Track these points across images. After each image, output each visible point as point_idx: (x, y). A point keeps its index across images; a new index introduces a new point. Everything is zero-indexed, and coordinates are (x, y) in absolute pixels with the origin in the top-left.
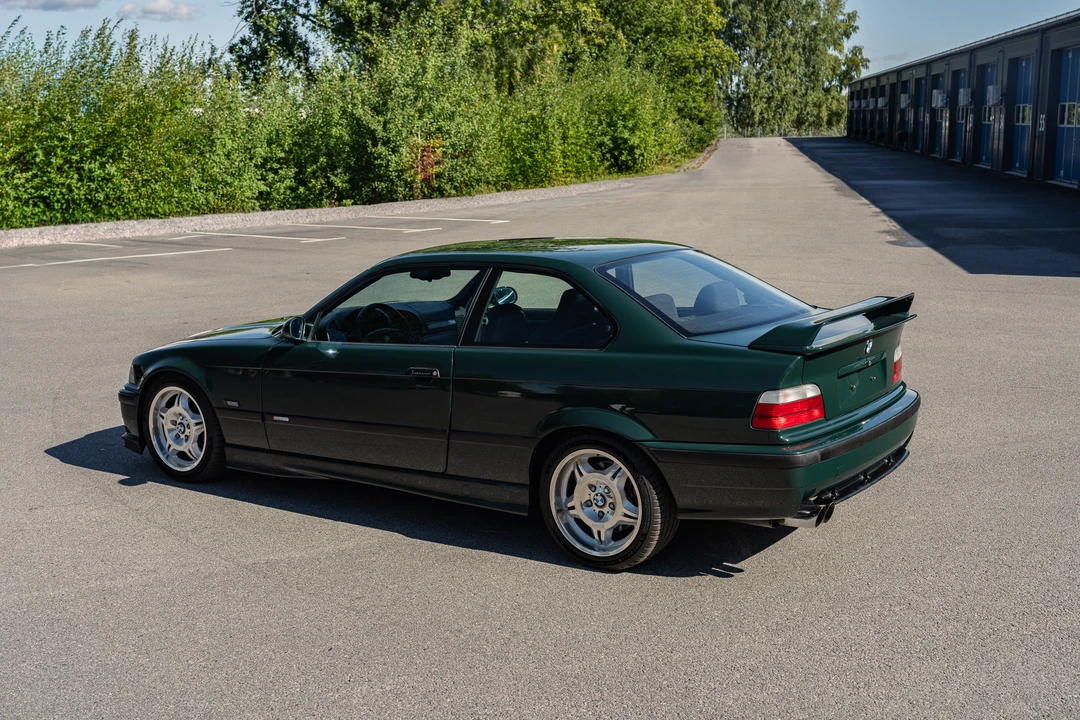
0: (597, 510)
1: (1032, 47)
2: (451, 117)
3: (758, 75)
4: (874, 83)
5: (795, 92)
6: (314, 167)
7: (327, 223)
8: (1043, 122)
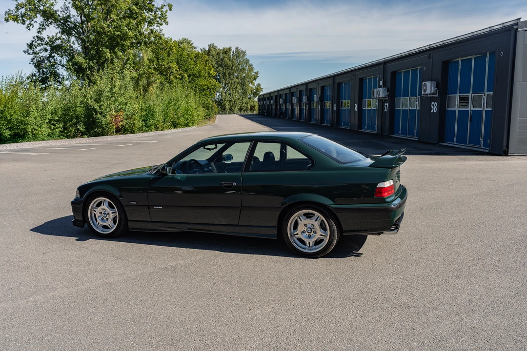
0: (308, 234)
1: (330, 82)
2: (126, 104)
3: (225, 93)
4: (268, 96)
5: (239, 99)
6: (71, 123)
7: (83, 143)
8: (335, 107)
